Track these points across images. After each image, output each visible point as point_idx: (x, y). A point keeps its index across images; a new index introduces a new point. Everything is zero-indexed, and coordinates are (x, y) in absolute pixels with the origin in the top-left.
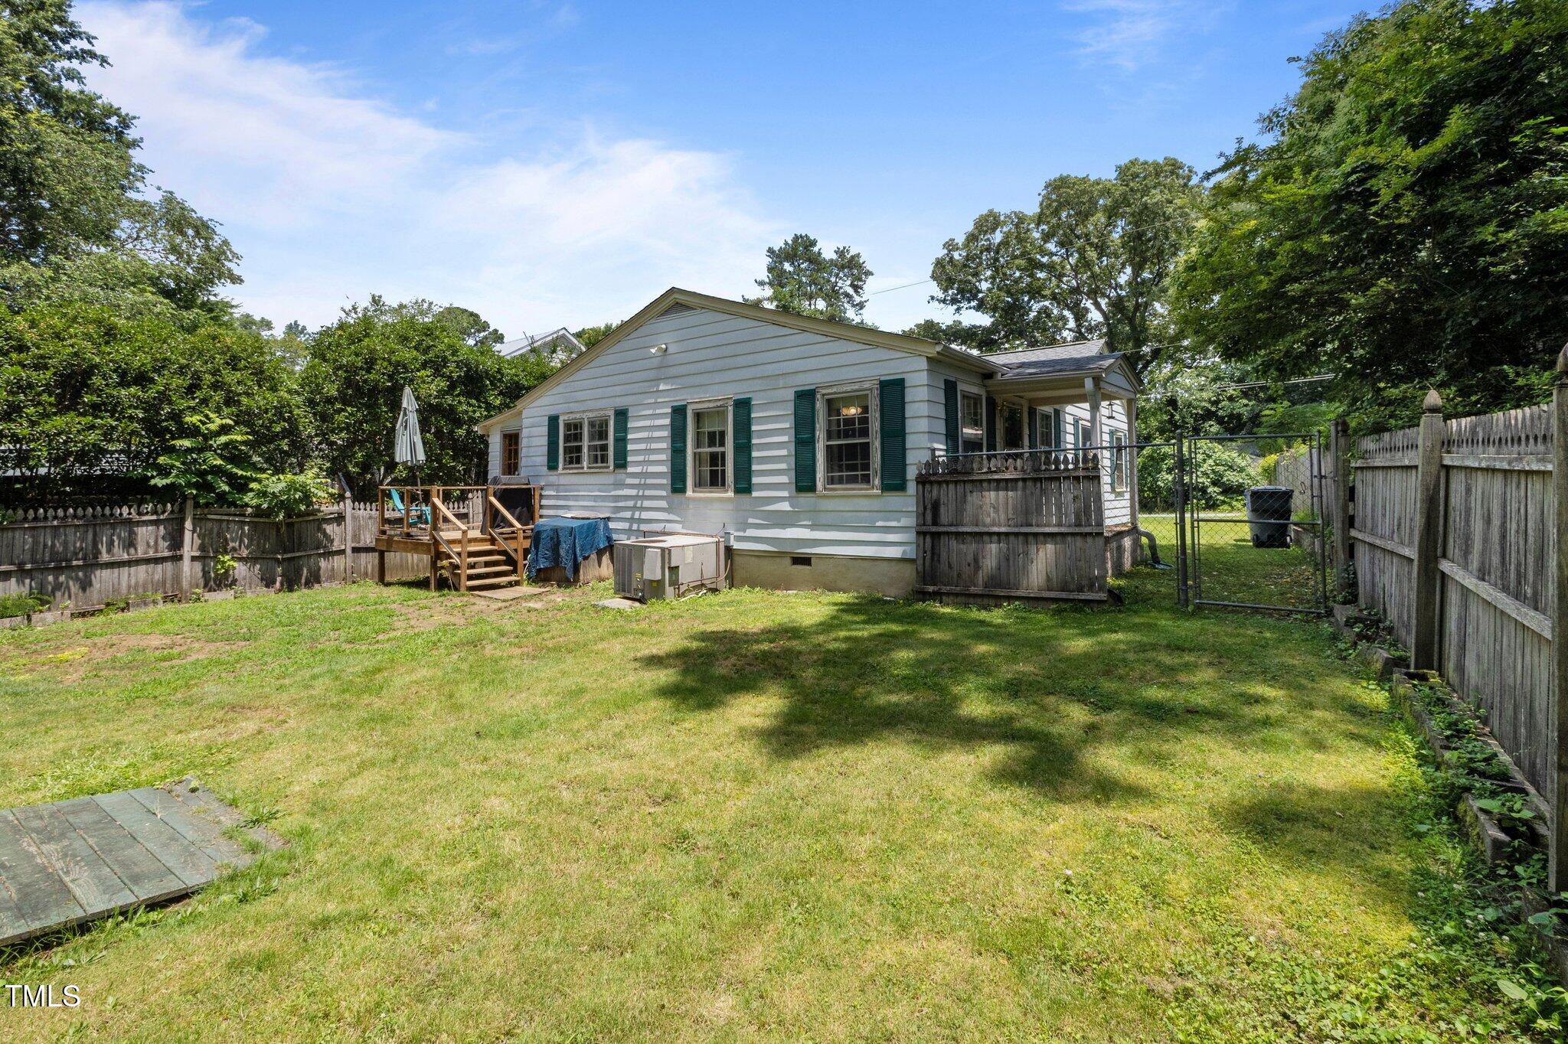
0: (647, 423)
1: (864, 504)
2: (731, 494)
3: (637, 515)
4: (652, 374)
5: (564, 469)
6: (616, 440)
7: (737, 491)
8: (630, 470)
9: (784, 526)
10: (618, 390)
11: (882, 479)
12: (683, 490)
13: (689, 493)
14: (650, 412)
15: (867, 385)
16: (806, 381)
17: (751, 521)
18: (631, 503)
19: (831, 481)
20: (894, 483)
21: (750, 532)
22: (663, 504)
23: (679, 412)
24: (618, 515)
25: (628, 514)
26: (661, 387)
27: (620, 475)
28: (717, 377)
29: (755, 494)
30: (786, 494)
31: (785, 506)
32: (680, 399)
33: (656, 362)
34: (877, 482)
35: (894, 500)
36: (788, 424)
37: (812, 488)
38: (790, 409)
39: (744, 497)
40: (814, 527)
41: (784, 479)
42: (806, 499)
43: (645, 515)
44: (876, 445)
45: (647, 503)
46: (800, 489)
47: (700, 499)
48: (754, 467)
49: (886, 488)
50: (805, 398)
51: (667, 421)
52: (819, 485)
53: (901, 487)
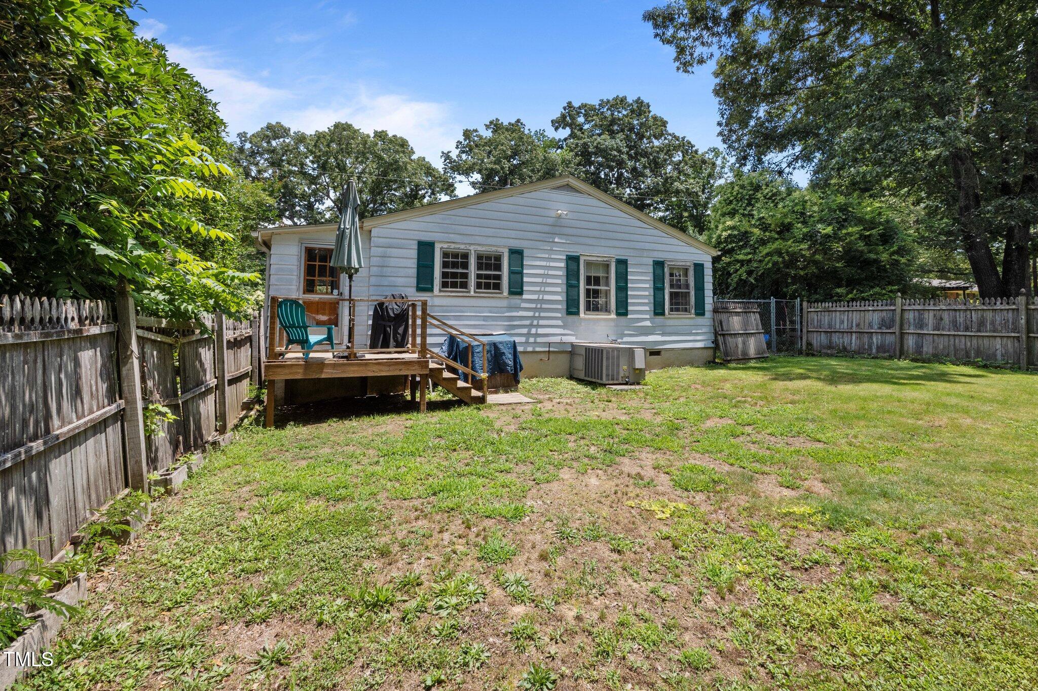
0: (544, 263)
1: (688, 322)
2: (613, 316)
3: (533, 331)
4: (547, 229)
5: (440, 291)
6: (511, 272)
7: (618, 314)
8: (525, 297)
9: (647, 334)
10: (513, 234)
11: (695, 310)
12: (577, 313)
13: (582, 315)
14: (547, 256)
15: (688, 264)
16: (660, 256)
17: (626, 332)
18: (528, 322)
19: (671, 310)
20: (700, 312)
21: (626, 339)
22: (559, 323)
23: (573, 260)
24: (513, 332)
25: (525, 331)
26: (556, 240)
27: (515, 300)
28: (603, 242)
29: (629, 316)
30: (648, 317)
31: (648, 323)
32: (574, 251)
33: (551, 221)
34: (693, 311)
35: (700, 320)
36: (650, 277)
37: (663, 314)
38: (651, 270)
39: (622, 318)
40: (663, 334)
41: (647, 308)
42: (659, 319)
43: (540, 331)
44: (692, 293)
45: (542, 322)
46: (656, 314)
47: (589, 319)
48: (629, 301)
49: (697, 314)
50: (659, 265)
51: (563, 265)
52: (667, 312)
53: (703, 314)
